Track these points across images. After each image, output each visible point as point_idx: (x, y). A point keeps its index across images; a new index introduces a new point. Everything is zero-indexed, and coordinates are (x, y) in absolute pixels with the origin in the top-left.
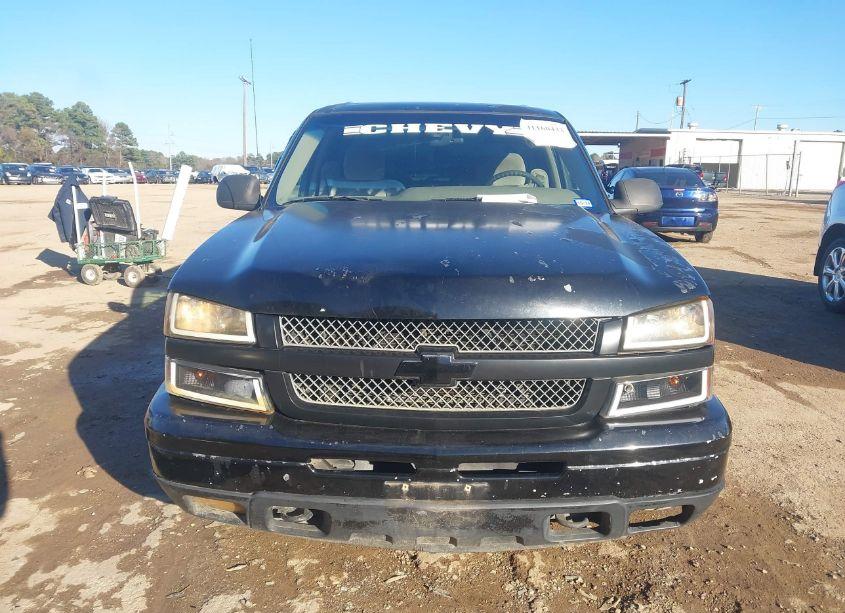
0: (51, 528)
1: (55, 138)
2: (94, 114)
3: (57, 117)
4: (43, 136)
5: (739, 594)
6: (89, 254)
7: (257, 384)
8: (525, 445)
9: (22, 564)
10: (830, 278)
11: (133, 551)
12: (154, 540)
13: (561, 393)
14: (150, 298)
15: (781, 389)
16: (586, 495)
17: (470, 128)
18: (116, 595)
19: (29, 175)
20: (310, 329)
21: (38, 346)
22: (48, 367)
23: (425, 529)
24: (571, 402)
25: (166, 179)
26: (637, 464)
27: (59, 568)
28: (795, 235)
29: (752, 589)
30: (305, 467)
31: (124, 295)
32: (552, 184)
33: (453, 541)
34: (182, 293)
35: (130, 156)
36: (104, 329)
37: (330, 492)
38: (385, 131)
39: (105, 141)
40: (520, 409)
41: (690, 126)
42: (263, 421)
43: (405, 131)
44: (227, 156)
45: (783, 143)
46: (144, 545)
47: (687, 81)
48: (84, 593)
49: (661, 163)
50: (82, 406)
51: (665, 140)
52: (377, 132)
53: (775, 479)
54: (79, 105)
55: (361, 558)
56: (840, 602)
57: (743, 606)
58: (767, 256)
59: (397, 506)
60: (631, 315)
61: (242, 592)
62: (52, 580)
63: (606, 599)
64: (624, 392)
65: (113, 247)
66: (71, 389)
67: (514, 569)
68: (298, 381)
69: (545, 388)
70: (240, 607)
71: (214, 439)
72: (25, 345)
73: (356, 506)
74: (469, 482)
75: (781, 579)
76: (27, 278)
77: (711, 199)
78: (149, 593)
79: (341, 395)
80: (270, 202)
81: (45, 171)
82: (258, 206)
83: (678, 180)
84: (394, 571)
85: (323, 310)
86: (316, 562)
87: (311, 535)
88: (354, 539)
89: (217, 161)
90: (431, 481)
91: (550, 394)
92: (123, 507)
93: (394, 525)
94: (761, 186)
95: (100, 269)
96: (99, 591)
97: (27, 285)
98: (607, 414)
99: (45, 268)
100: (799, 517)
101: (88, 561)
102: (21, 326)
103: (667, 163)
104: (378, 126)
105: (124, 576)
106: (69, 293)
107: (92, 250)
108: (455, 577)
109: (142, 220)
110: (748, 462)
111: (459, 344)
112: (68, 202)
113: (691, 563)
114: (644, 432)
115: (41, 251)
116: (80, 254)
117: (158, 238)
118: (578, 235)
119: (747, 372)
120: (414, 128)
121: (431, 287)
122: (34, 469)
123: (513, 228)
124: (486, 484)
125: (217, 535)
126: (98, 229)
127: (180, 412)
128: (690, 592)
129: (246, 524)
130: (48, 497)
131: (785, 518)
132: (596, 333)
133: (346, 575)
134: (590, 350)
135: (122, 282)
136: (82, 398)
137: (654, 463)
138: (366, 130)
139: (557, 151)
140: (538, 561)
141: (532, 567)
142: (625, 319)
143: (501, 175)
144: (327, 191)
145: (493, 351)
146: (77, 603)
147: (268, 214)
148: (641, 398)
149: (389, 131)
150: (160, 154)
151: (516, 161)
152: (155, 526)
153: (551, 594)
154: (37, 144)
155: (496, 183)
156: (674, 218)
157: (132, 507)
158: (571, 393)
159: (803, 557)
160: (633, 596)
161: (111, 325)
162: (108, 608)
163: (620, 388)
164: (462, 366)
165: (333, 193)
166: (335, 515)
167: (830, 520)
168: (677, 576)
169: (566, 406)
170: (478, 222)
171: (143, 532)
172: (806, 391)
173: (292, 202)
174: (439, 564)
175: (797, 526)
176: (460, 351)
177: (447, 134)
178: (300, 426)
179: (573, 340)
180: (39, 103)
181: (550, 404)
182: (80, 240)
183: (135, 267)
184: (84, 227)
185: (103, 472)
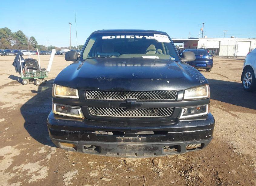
0: (19, 154)
1: (12, 41)
2: (24, 34)
3: (13, 35)
4: (8, 41)
5: (218, 169)
6: (25, 76)
7: (79, 110)
8: (156, 126)
9: (11, 164)
10: (246, 81)
11: (43, 160)
12: (49, 157)
13: (166, 112)
14: (43, 89)
15: (230, 113)
16: (174, 140)
17: (139, 37)
18: (39, 172)
19: (4, 53)
20: (94, 94)
21: (11, 103)
22: (14, 109)
23: (128, 151)
24: (169, 114)
25: (47, 54)
26: (188, 132)
27: (22, 165)
28: (236, 69)
29: (221, 168)
30: (94, 133)
31: (36, 88)
32: (164, 53)
33: (136, 154)
34: (57, 84)
35: (35, 47)
36: (30, 98)
37: (101, 140)
38: (114, 38)
39: (27, 42)
40: (155, 116)
41: (205, 37)
42: (81, 121)
43: (120, 38)
44: (65, 47)
45: (232, 42)
46: (46, 158)
47: (204, 23)
48: (29, 172)
49: (196, 48)
50: (25, 120)
51: (197, 41)
52: (112, 38)
53: (228, 138)
54: (19, 31)
55: (109, 161)
56: (246, 171)
57: (219, 173)
58: (227, 75)
59: (120, 144)
60: (186, 89)
61: (75, 171)
62: (19, 168)
63: (180, 171)
64: (184, 111)
65: (32, 74)
66: (21, 115)
67: (153, 164)
68: (91, 109)
69: (162, 110)
70: (75, 175)
71: (67, 126)
72: (7, 103)
73: (108, 144)
74: (141, 137)
75: (230, 165)
76: (6, 83)
77: (211, 58)
78: (48, 172)
79: (104, 113)
80: (81, 59)
81: (9, 51)
82: (77, 60)
83: (201, 53)
84: (119, 164)
85: (98, 89)
86: (96, 162)
87: (95, 153)
88: (108, 154)
89: (62, 48)
90: (130, 137)
91: (163, 112)
92: (39, 148)
93: (119, 149)
94: (226, 55)
95: (28, 80)
96: (33, 171)
97: (6, 85)
98: (179, 118)
99: (11, 80)
100: (235, 148)
101: (30, 163)
102: (5, 97)
103: (198, 48)
104: (112, 36)
105: (41, 167)
106: (19, 88)
107: (26, 74)
108: (136, 166)
109: (41, 65)
110: (221, 134)
111: (137, 98)
112: (18, 60)
113: (204, 161)
114: (190, 123)
115: (10, 75)
116: (22, 76)
117: (46, 71)
118: (171, 67)
119: (221, 109)
120: (123, 37)
121: (129, 82)
122: (12, 138)
123: (152, 66)
124: (145, 138)
125: (67, 155)
126: (27, 68)
127: (57, 119)
128: (204, 169)
129: (77, 151)
130: (17, 145)
131: (231, 149)
132: (176, 95)
133: (105, 166)
134: (174, 99)
135: (35, 84)
136: (25, 118)
137: (193, 131)
138: (109, 37)
139: (165, 43)
140: (160, 161)
141: (159, 163)
142: (184, 90)
143: (149, 51)
144: (97, 56)
145: (147, 100)
146: (27, 174)
147: (80, 63)
148: (189, 113)
149: (115, 38)
150: (45, 46)
151: (153, 47)
152: (49, 153)
153: (164, 170)
154: (6, 43)
155: (147, 53)
156: (200, 64)
157: (42, 148)
158: (169, 112)
159: (236, 159)
160: (187, 170)
161: (33, 97)
162: (36, 176)
163: (183, 110)
164: (138, 104)
165: (99, 56)
166: (102, 147)
167: (244, 149)
168: (200, 165)
169: (168, 116)
170: (142, 64)
171: (45, 155)
172: (238, 114)
173: (87, 59)
174: (132, 162)
175: (234, 151)
176: (138, 100)
177: (133, 39)
178: (92, 122)
179: (170, 96)
180: (7, 31)
181: (163, 115)
182: (22, 72)
183: (39, 80)
184: (23, 68)
185: (33, 138)
